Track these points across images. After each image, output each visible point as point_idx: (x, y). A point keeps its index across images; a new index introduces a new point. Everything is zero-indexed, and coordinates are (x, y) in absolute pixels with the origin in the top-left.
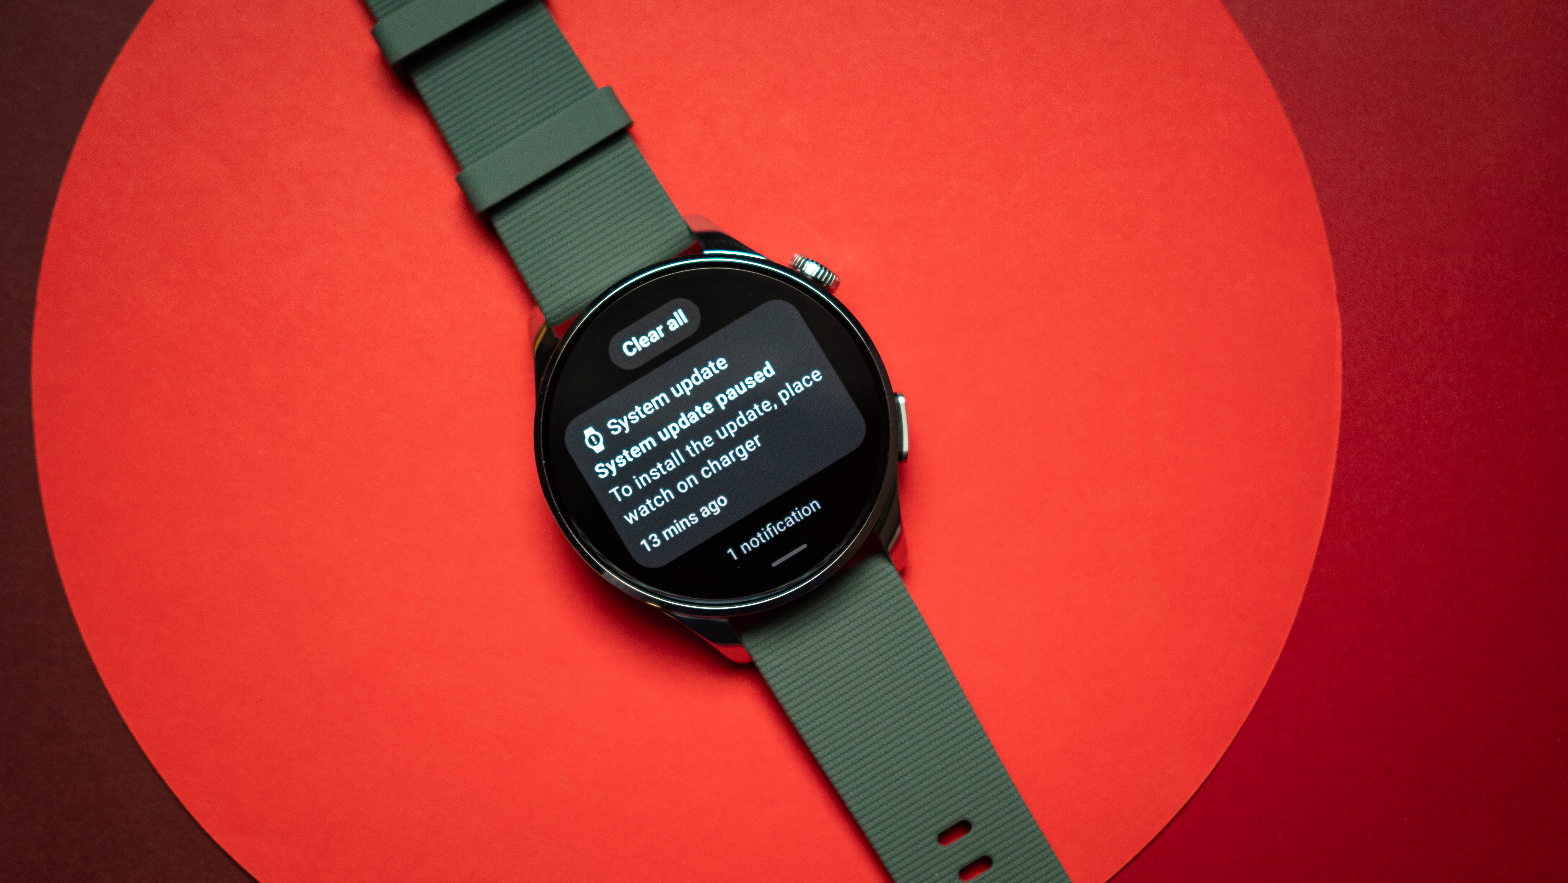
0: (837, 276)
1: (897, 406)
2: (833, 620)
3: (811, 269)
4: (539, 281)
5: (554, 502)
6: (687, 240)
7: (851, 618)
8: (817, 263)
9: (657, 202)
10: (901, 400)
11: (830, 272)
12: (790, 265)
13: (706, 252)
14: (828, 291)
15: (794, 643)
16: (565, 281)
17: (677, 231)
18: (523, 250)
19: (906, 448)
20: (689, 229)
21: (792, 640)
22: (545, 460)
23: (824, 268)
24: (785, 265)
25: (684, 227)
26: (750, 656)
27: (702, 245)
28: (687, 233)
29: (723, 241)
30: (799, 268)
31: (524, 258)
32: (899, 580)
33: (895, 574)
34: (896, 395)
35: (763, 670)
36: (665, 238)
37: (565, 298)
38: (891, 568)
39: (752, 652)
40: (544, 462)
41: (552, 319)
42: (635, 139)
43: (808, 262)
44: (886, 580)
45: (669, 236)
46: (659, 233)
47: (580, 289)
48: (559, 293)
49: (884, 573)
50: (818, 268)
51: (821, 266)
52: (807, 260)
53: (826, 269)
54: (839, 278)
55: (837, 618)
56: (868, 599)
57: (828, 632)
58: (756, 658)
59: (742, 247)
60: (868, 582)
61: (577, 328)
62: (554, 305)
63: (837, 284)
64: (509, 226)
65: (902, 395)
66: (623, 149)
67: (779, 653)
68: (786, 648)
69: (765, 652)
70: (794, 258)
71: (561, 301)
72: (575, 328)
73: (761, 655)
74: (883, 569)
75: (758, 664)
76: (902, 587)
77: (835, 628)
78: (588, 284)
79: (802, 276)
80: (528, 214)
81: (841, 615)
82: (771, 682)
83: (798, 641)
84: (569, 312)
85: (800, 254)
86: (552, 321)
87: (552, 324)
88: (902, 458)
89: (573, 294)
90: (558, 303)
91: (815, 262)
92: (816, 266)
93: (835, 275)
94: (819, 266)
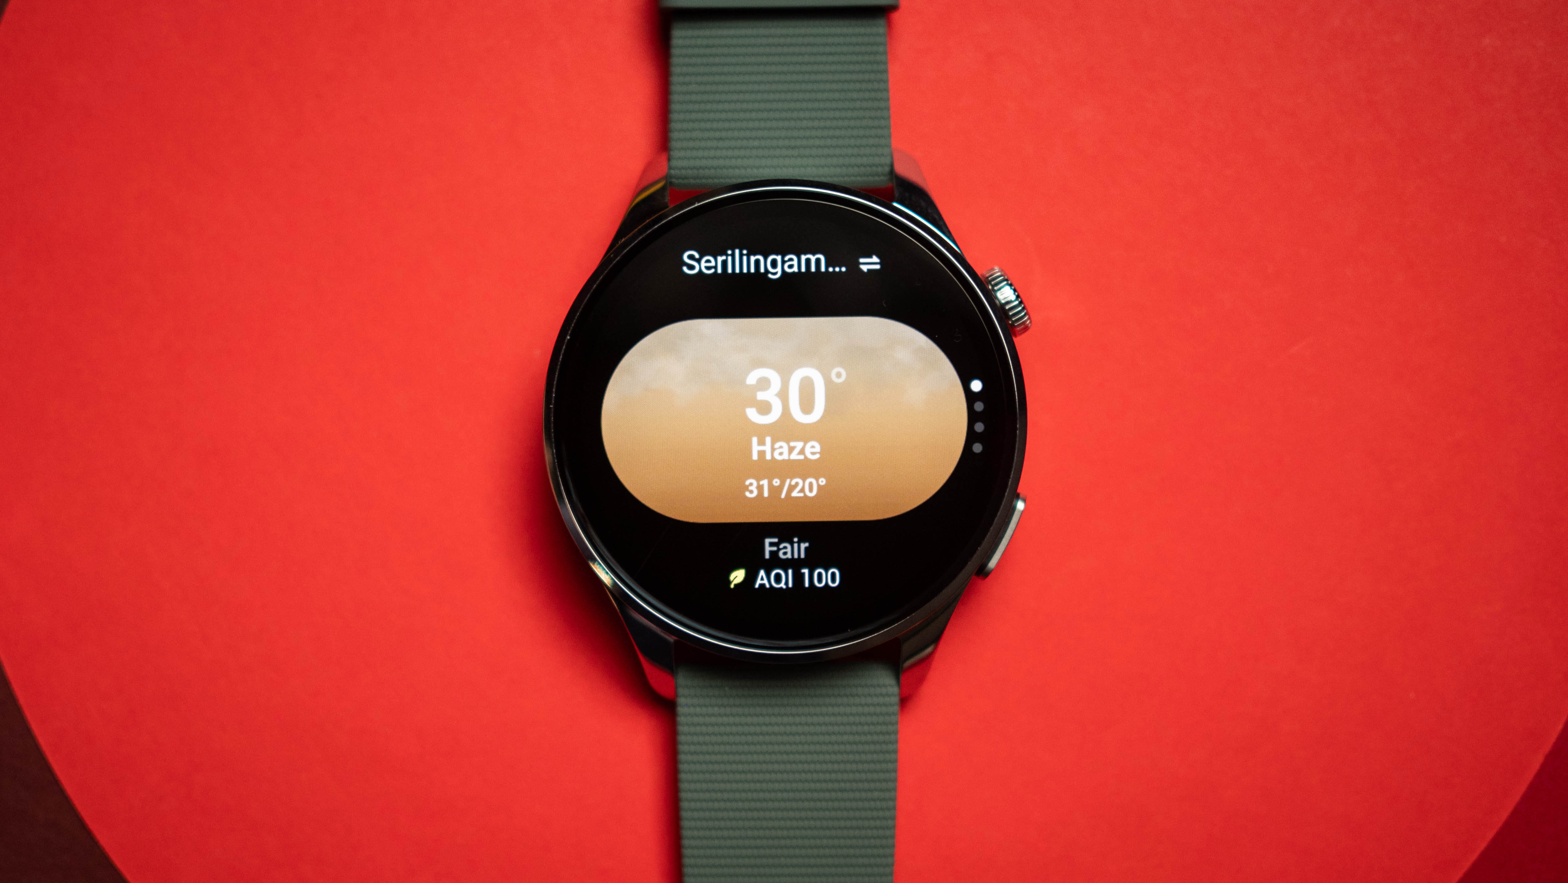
1: (1013, 509)
2: (794, 710)
3: (1006, 294)
4: (685, 126)
5: (554, 390)
6: (882, 178)
7: (815, 719)
8: (1015, 290)
9: (873, 114)
10: (1020, 505)
11: (1024, 309)
12: (983, 276)
13: (895, 204)
14: (1010, 331)
15: (735, 710)
16: (714, 144)
17: (877, 160)
18: (687, 79)
19: (992, 564)
20: (892, 166)
21: (735, 705)
22: (570, 335)
23: (1020, 300)
24: (979, 272)
25: (888, 161)
26: (675, 695)
27: (897, 194)
28: (887, 169)
29: (923, 204)
30: (992, 286)
31: (685, 88)
32: (896, 708)
33: (896, 700)
34: (1017, 497)
35: (681, 719)
36: (859, 161)
37: (704, 163)
38: (895, 690)
39: (681, 691)
40: (568, 337)
41: (674, 178)
42: (890, 24)
44: (881, 700)
45: (865, 160)
46: (855, 151)
47: (727, 163)
48: (700, 153)
49: (884, 690)
50: (1013, 297)
51: (1018, 297)
52: (1006, 280)
53: (1021, 303)
54: (1031, 321)
55: (800, 710)
56: (848, 710)
57: (779, 720)
58: (681, 701)
59: (941, 223)
60: (860, 691)
61: (696, 205)
62: (685, 163)
63: (1026, 328)
64: (687, 42)
65: (1025, 501)
66: (868, 30)
67: (710, 710)
68: (722, 711)
69: (695, 701)
70: (993, 269)
71: (698, 163)
72: (694, 204)
74: (885, 686)
75: (681, 710)
76: (894, 719)
77: (791, 719)
78: (739, 162)
79: (991, 297)
80: (717, 41)
81: (806, 710)
82: (682, 738)
83: (740, 710)
84: (698, 181)
85: (1001, 270)
86: (674, 180)
87: (671, 183)
88: (982, 572)
89: (715, 163)
90: (692, 163)
91: (1013, 287)
92: (1012, 292)
93: (1029, 318)
94: (1016, 294)
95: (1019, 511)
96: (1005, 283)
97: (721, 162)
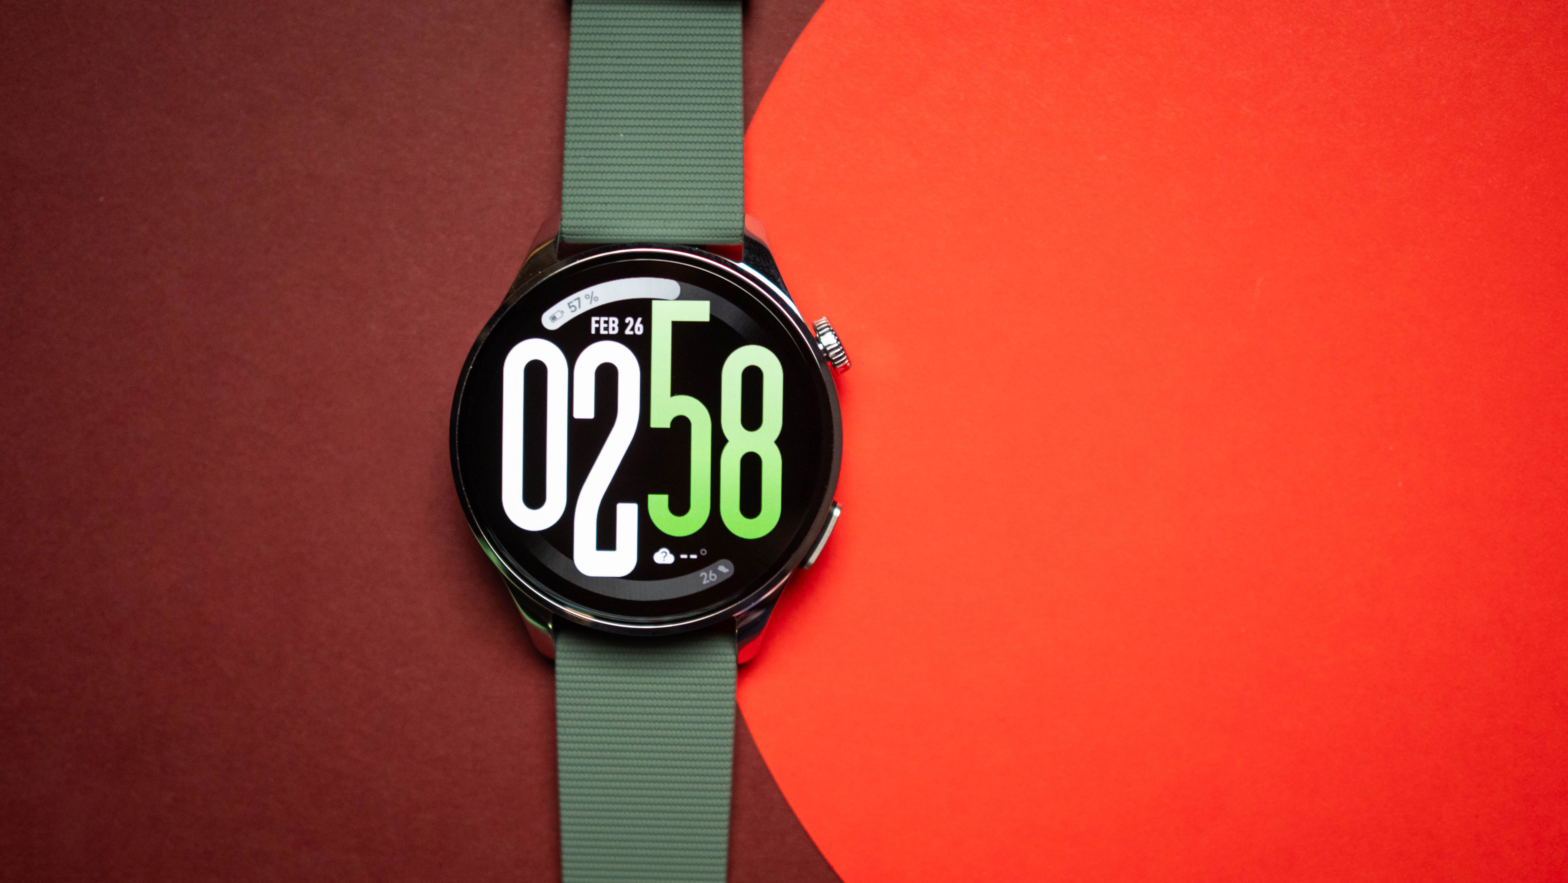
0: (849, 362)
1: (830, 515)
2: (650, 672)
4: (575, 192)
7: (667, 680)
8: (835, 335)
9: (729, 185)
10: (837, 512)
11: (845, 354)
12: (809, 326)
16: (598, 207)
17: (731, 224)
18: (578, 153)
19: (813, 559)
20: (744, 229)
22: (473, 366)
23: (839, 343)
25: (741, 225)
26: (555, 656)
27: (744, 253)
28: (738, 233)
29: (765, 263)
30: (815, 333)
33: (733, 665)
34: (834, 505)
35: (559, 677)
36: (716, 224)
37: (589, 223)
38: (733, 658)
39: (559, 654)
40: (471, 367)
41: (565, 234)
43: (830, 333)
44: (721, 666)
45: (721, 224)
46: (713, 216)
47: (607, 223)
48: (586, 215)
49: (724, 658)
50: (833, 342)
51: (838, 340)
52: (832, 331)
53: (840, 345)
54: (850, 364)
55: (655, 672)
57: (638, 679)
58: (559, 662)
60: (704, 657)
61: (581, 260)
62: (574, 223)
63: (846, 368)
65: (841, 508)
69: (570, 662)
71: (584, 223)
73: (566, 662)
74: (725, 654)
75: (558, 669)
77: (648, 680)
78: (617, 223)
82: (559, 692)
84: (585, 237)
85: (827, 319)
86: (564, 236)
87: (561, 238)
88: (804, 567)
89: (598, 223)
90: (579, 223)
91: (834, 333)
92: (833, 336)
93: (848, 358)
94: (837, 338)
95: (835, 517)
96: (828, 329)
97: (603, 223)
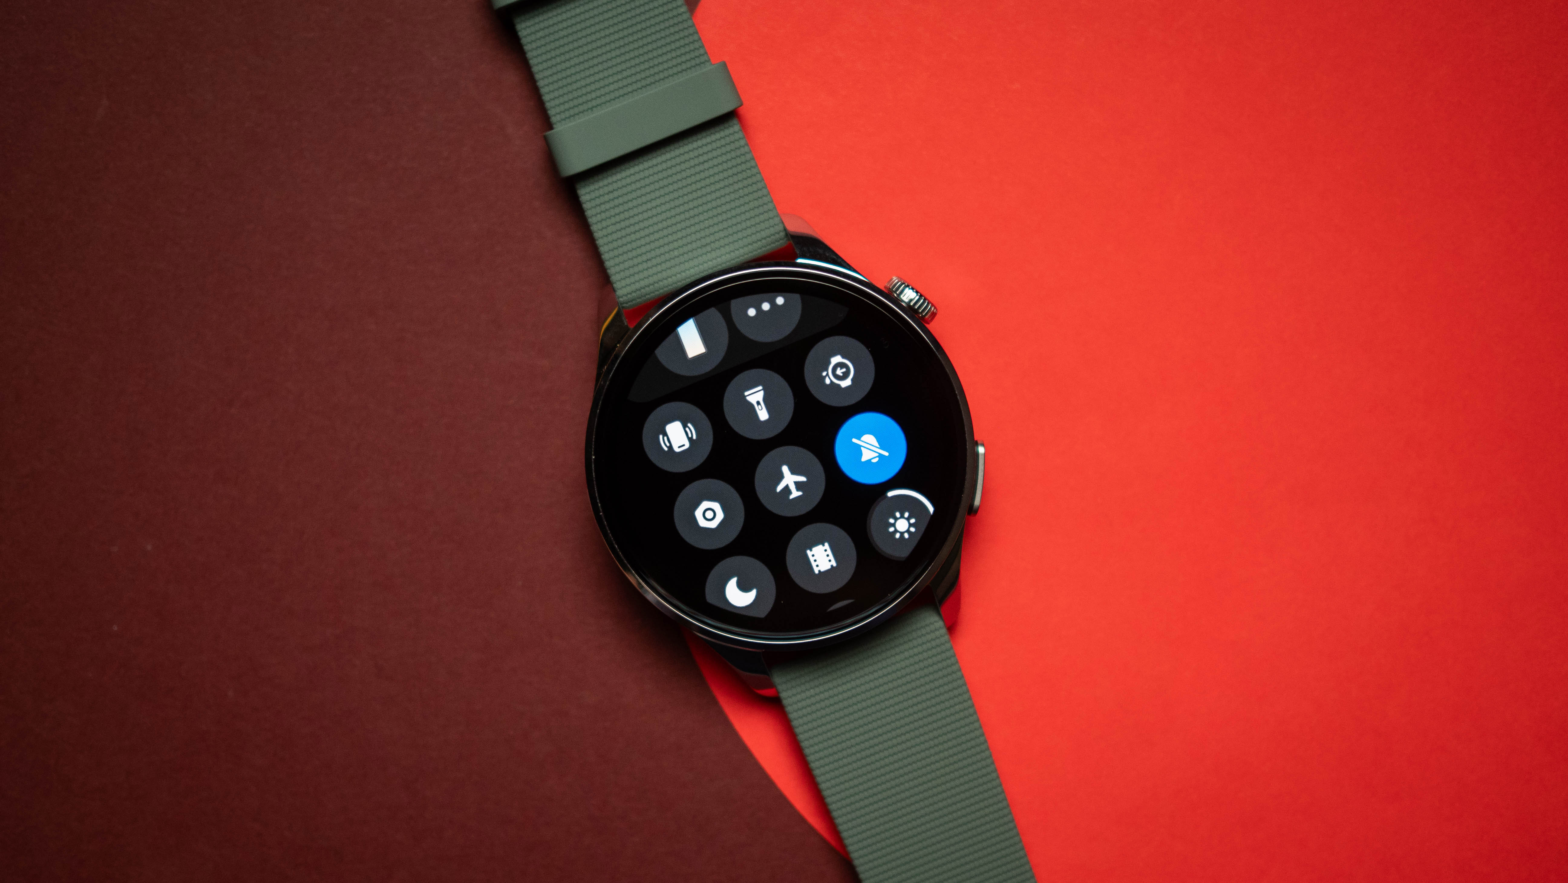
0: (935, 308)
1: (976, 455)
2: (871, 669)
3: (909, 295)
4: (617, 260)
5: (598, 501)
6: (781, 241)
7: (889, 669)
8: (913, 289)
9: (756, 195)
10: (981, 450)
11: (925, 299)
12: (885, 287)
13: (800, 261)
14: (922, 321)
15: (826, 687)
16: (645, 265)
17: (772, 230)
18: (604, 224)
19: (977, 502)
20: (785, 229)
21: (824, 683)
22: (594, 455)
23: (919, 294)
24: (881, 286)
25: (781, 227)
26: (778, 692)
27: (797, 252)
28: (782, 234)
29: (821, 251)
30: (897, 294)
31: (605, 232)
32: (947, 637)
33: (944, 631)
34: (976, 444)
35: (789, 709)
36: (759, 236)
37: (642, 283)
38: (941, 623)
39: (780, 688)
40: (594, 457)
41: (624, 303)
42: (744, 127)
43: (907, 289)
44: (933, 636)
45: (764, 234)
46: (754, 229)
47: (660, 276)
48: (637, 277)
49: (932, 627)
50: (915, 294)
51: (917, 292)
52: (907, 286)
53: (921, 296)
54: (937, 310)
55: (875, 667)
56: (911, 652)
57: (863, 680)
58: (783, 695)
59: (839, 260)
60: (914, 635)
61: (651, 320)
62: (628, 289)
63: (934, 315)
64: (593, 195)
65: (983, 445)
66: (727, 132)
67: (808, 694)
68: (817, 690)
69: (794, 691)
70: (892, 279)
71: (638, 286)
72: (649, 320)
73: (790, 693)
74: (932, 624)
75: (785, 702)
76: (948, 645)
77: (871, 677)
78: (669, 272)
79: (897, 301)
80: (615, 186)
81: (880, 665)
82: (795, 723)
83: (830, 685)
84: (644, 298)
85: (898, 277)
86: (625, 305)
87: (623, 307)
88: (972, 511)
89: (651, 280)
90: (633, 287)
91: (910, 287)
92: (911, 291)
93: (933, 305)
94: (915, 290)
95: (982, 454)
96: (903, 285)
97: (655, 278)
